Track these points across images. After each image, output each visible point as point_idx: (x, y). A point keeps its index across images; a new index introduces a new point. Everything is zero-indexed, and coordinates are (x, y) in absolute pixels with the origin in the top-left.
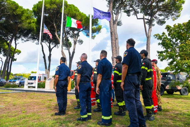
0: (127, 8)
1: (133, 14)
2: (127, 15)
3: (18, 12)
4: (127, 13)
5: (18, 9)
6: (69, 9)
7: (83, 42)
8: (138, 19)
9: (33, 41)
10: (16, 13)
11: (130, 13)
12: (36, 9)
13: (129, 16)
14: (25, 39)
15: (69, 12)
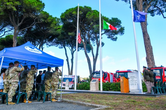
0: (151, 9)
1: (158, 14)
2: (151, 15)
3: (49, 20)
4: (151, 13)
5: (49, 18)
6: (94, 14)
7: (104, 44)
8: (164, 18)
9: (56, 46)
10: (47, 22)
11: (154, 13)
12: (64, 17)
13: (153, 16)
14: (50, 44)
15: (94, 17)
